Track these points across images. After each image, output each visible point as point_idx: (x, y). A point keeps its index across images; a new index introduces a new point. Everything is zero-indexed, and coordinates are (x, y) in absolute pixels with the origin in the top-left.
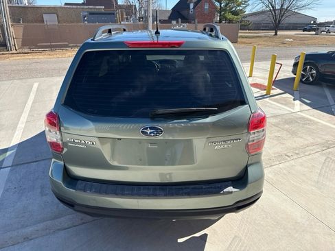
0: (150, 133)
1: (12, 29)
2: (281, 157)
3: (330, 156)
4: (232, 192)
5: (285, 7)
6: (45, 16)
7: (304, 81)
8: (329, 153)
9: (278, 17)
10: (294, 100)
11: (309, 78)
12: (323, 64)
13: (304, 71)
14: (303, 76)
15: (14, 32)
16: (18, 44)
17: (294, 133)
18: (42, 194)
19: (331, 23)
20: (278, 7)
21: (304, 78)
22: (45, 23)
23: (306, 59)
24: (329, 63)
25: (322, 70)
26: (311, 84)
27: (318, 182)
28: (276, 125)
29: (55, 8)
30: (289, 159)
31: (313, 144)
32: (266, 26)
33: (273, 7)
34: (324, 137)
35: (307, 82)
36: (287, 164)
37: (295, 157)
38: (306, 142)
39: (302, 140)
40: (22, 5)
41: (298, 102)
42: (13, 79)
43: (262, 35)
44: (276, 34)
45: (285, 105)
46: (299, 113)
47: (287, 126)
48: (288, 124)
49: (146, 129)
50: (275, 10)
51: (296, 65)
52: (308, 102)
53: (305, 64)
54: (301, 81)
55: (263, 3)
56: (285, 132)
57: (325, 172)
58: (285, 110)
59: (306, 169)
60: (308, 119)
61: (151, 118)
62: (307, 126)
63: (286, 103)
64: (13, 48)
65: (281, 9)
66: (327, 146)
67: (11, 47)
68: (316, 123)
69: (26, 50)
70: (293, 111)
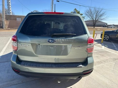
0: (51, 42)
1: (5, 22)
2: (99, 63)
3: (117, 62)
4: (82, 67)
5: (97, 19)
6: (17, 19)
7: (105, 40)
8: (116, 62)
9: (94, 22)
10: (102, 45)
11: (106, 39)
12: (111, 34)
13: (104, 37)
14: (104, 38)
15: (6, 23)
16: (7, 27)
17: (103, 55)
18: (8, 72)
19: (112, 25)
20: (94, 19)
21: (105, 39)
22: (17, 20)
23: (105, 33)
24: (113, 34)
25: (111, 37)
26: (107, 41)
27: (113, 71)
28: (96, 53)
29: (21, 16)
30: (102, 63)
31: (110, 59)
32: (91, 25)
33: (93, 19)
34: (114, 57)
35: (106, 41)
36: (101, 65)
37: (104, 63)
38: (107, 58)
39: (106, 58)
40: (10, 15)
41: (103, 46)
42: (3, 36)
43: (90, 28)
44: (94, 27)
45: (99, 47)
46: (104, 49)
47: (100, 53)
48: (100, 52)
49: (50, 40)
50: (93, 20)
51: (102, 35)
52: (107, 46)
53: (105, 35)
54: (104, 40)
55: (90, 18)
56: (99, 55)
57: (116, 67)
58: (99, 48)
59: (109, 67)
60: (107, 51)
61: (51, 37)
62: (107, 53)
63: (99, 46)
64: (5, 28)
65: (95, 20)
66: (115, 59)
67: (4, 28)
68: (110, 53)
69: (9, 29)
70: (102, 49)
